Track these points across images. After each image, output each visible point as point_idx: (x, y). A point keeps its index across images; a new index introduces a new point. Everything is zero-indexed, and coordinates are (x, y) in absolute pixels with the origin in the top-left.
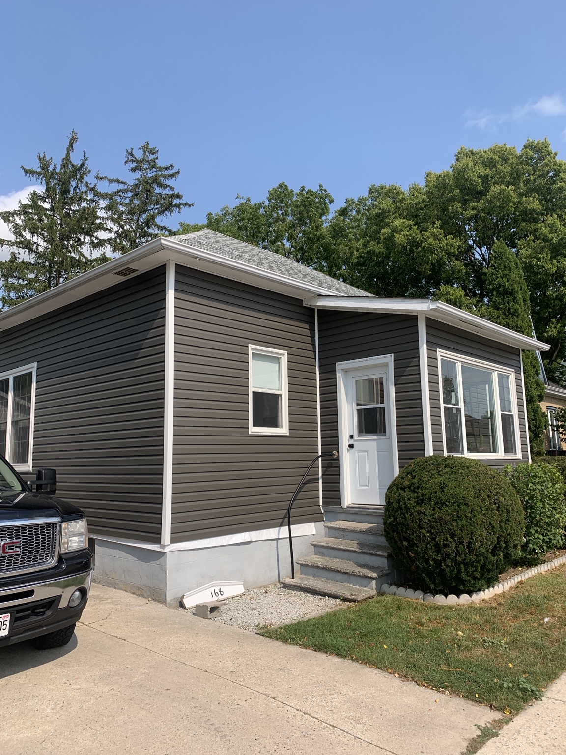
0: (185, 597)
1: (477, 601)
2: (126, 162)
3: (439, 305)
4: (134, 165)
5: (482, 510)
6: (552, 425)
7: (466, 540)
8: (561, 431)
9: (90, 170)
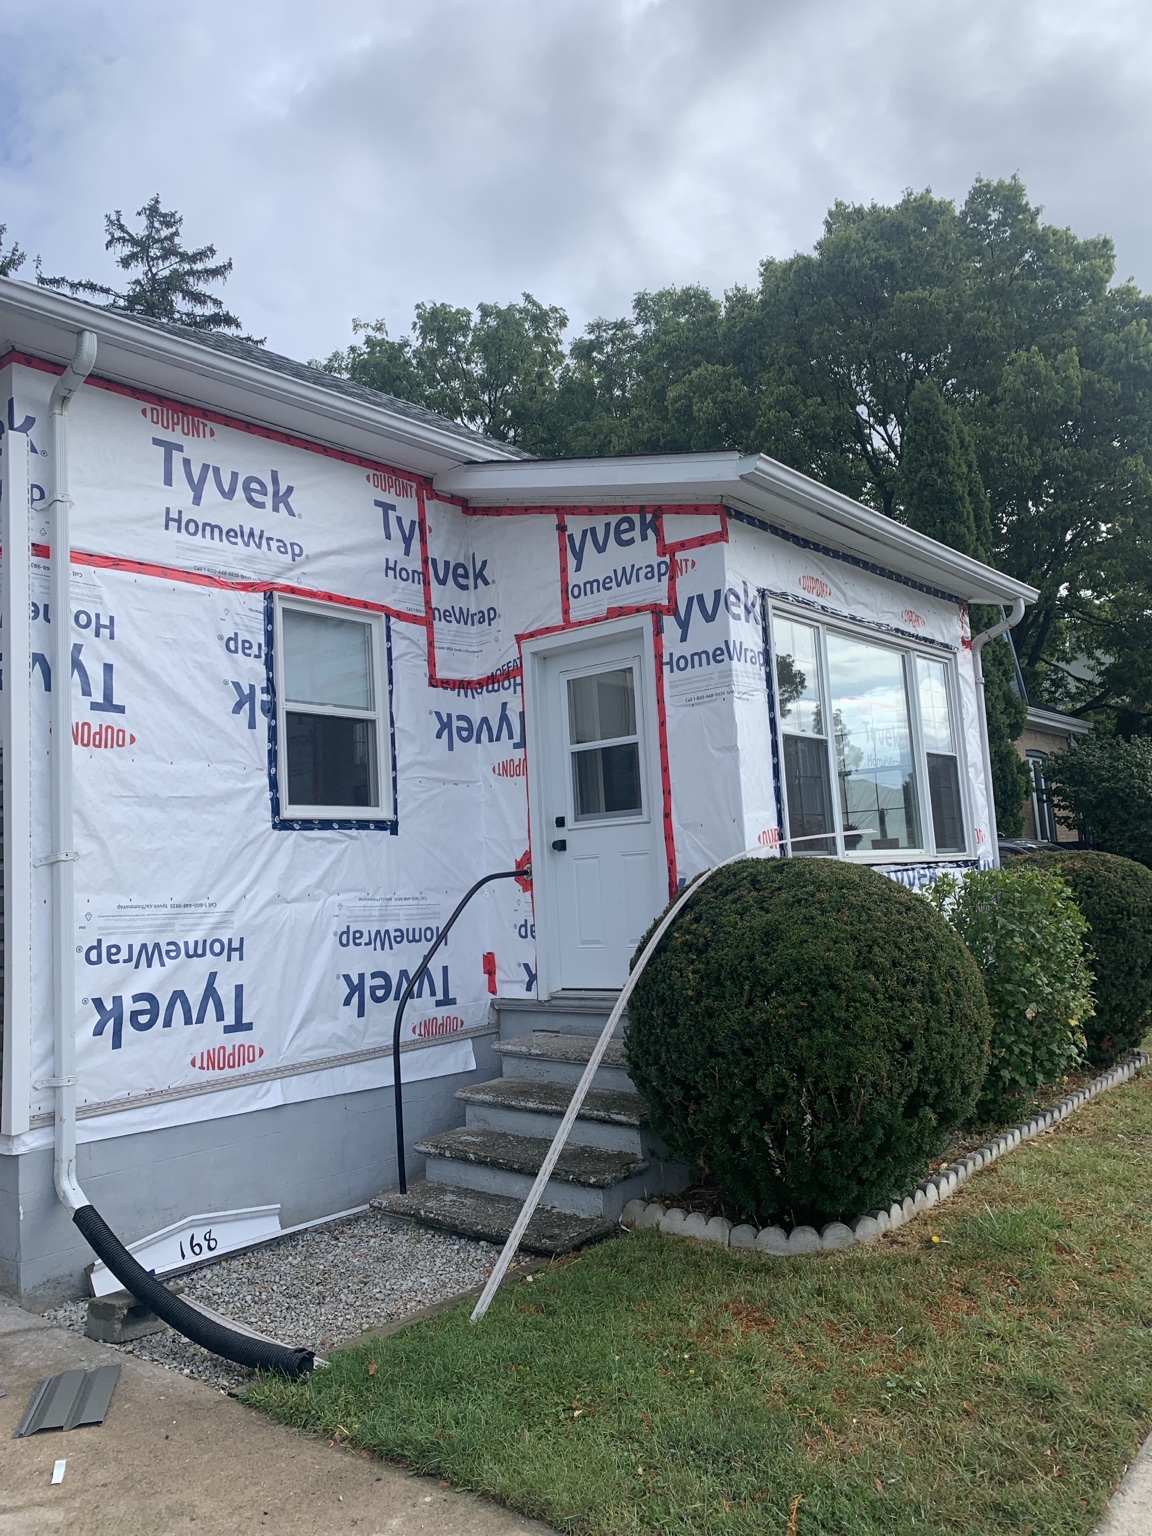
0: (95, 1268)
1: (869, 1241)
2: (109, 244)
3: (761, 465)
4: (127, 250)
5: (877, 1000)
6: (1039, 790)
7: (832, 1084)
8: (1056, 802)
9: (22, 256)
